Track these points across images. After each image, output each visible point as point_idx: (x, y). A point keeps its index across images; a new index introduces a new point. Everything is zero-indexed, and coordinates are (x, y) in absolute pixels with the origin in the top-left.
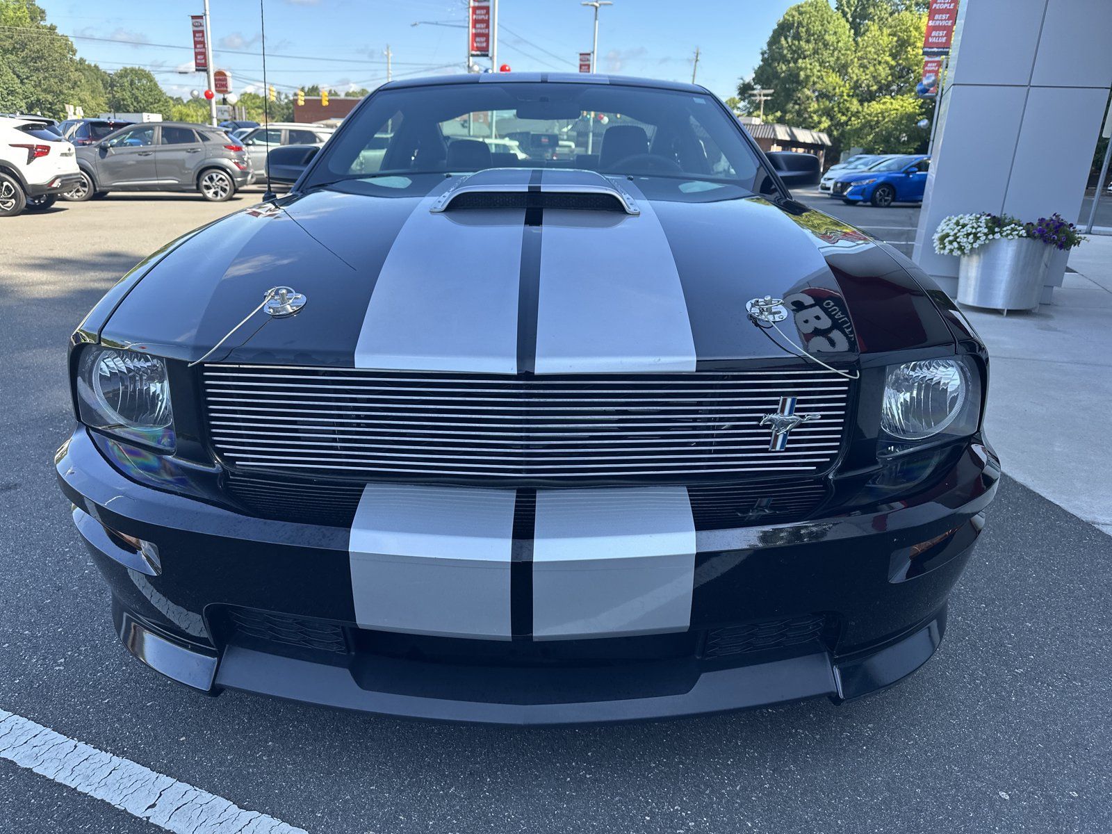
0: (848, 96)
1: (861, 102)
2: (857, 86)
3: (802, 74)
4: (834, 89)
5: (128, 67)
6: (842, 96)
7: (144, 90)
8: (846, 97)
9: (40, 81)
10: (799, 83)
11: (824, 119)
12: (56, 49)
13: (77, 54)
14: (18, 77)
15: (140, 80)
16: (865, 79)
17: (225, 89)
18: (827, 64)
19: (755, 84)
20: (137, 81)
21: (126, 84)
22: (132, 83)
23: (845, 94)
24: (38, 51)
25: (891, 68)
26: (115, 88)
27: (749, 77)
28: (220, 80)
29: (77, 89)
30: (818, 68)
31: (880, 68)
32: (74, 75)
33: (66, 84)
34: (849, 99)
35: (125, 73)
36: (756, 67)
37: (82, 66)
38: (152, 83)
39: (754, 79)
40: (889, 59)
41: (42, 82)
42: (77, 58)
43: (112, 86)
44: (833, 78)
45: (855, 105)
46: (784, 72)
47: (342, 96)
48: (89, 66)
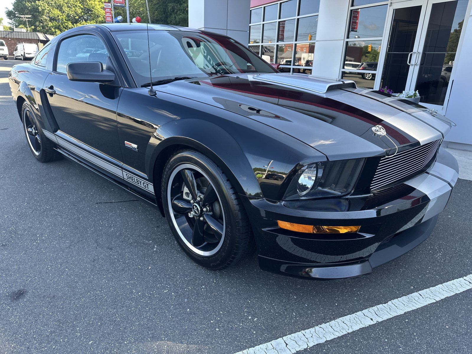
0: (66, 20)
1: (73, 23)
2: (68, 16)
3: (40, 8)
4: (58, 16)
6: (62, 20)
8: (65, 21)
10: (39, 12)
11: (57, 30)
16: (72, 13)
18: (51, 5)
19: (16, 11)
23: (64, 19)
25: (82, 9)
27: (11, 8)
30: (47, 6)
31: (77, 9)
34: (66, 22)
36: (13, 2)
39: (14, 9)
40: (80, 5)
44: (57, 12)
45: (70, 25)
46: (30, 7)
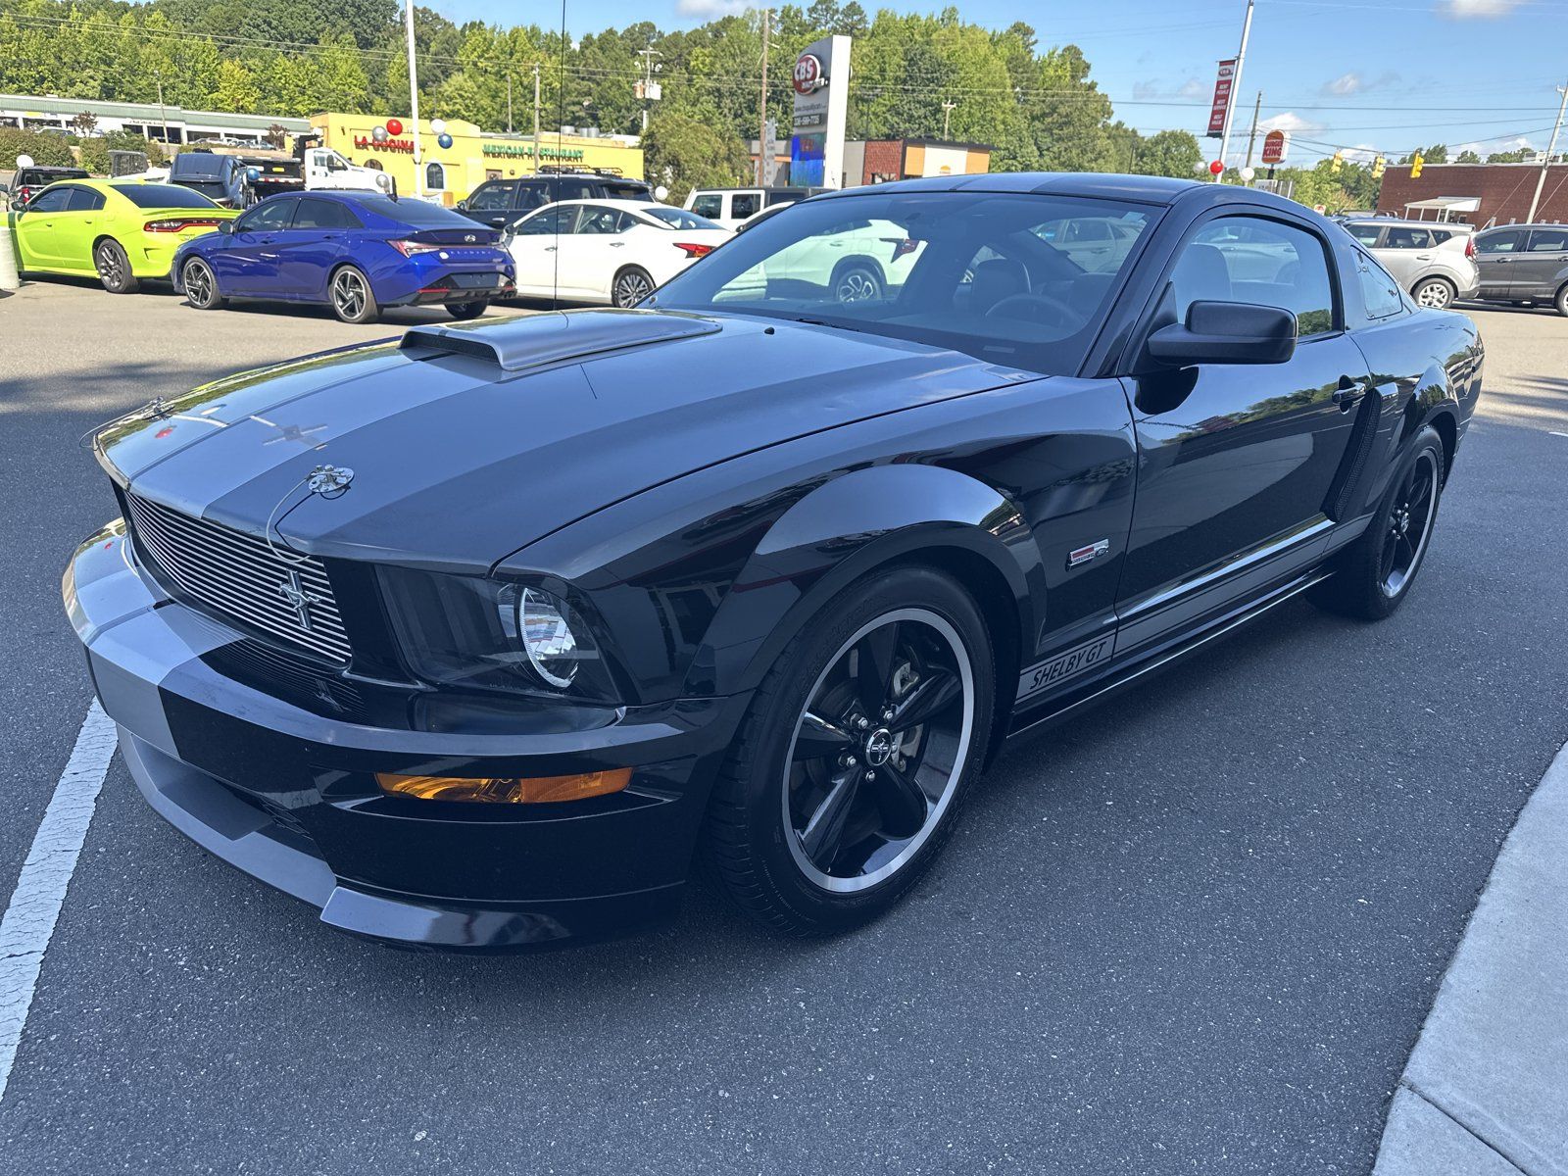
5: (1168, 130)
7: (1181, 160)
9: (1060, 152)
12: (1089, 112)
13: (1112, 118)
14: (1038, 149)
15: (1178, 146)
17: (1277, 156)
20: (1174, 149)
21: (1159, 153)
22: (1167, 151)
24: (1067, 116)
26: (1145, 159)
28: (1273, 144)
29: (1101, 161)
32: (1102, 143)
33: (1089, 154)
35: (1162, 138)
37: (1119, 133)
38: (1193, 151)
41: (1063, 153)
42: (1113, 122)
43: (1142, 156)
47: (1484, 160)
48: (1126, 131)
